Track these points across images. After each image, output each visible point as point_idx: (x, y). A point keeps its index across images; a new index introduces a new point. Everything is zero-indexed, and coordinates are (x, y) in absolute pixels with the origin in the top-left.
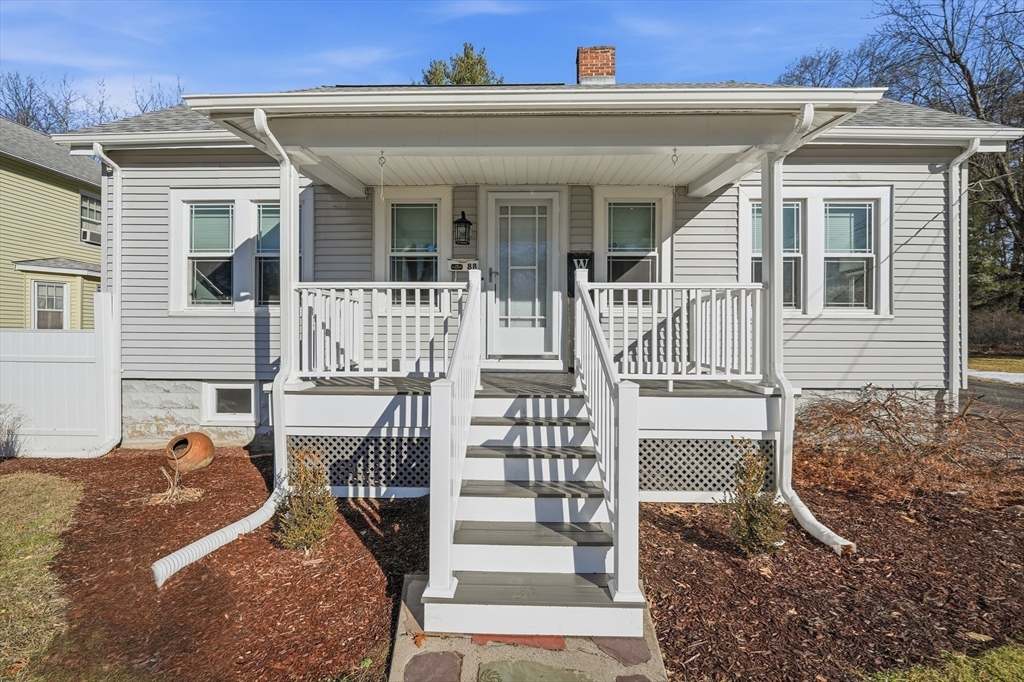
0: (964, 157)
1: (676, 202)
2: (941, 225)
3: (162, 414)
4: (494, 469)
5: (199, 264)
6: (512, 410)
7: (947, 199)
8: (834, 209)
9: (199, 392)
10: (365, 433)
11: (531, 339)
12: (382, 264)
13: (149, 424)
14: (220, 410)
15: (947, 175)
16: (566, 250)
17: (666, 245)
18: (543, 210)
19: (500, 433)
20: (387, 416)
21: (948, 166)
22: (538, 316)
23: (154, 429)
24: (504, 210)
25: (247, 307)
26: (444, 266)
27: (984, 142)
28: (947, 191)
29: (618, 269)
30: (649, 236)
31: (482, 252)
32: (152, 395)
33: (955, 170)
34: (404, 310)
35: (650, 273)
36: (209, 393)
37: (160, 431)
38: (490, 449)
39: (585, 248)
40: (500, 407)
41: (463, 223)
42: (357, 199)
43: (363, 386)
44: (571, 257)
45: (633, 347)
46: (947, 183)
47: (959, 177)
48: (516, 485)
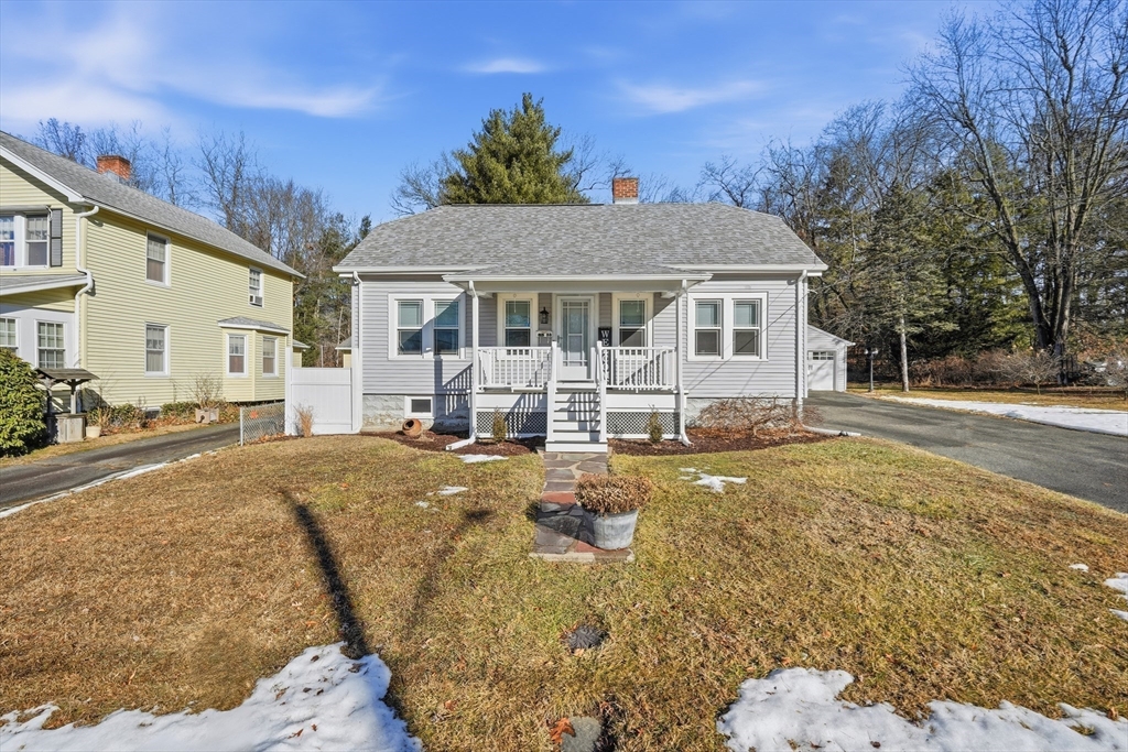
0: (801, 278)
1: (655, 301)
2: (794, 312)
3: (384, 413)
4: (565, 416)
5: (402, 333)
6: (570, 398)
7: (797, 298)
8: (739, 303)
9: (403, 401)
10: (508, 410)
11: (580, 372)
12: (501, 336)
13: (376, 419)
14: (413, 411)
15: (797, 286)
16: (597, 326)
17: (650, 323)
18: (586, 304)
19: (566, 406)
20: (518, 402)
21: (797, 281)
22: (583, 360)
23: (379, 421)
24: (565, 304)
25: (429, 356)
26: (534, 337)
27: (809, 271)
28: (797, 294)
29: (626, 336)
30: (641, 320)
31: (554, 328)
32: (378, 403)
33: (800, 284)
34: (512, 357)
35: (640, 342)
36: (408, 401)
37: (382, 422)
38: (562, 410)
39: (608, 325)
40: (566, 397)
41: (545, 314)
42: (488, 299)
43: (507, 391)
44: (600, 329)
45: (633, 376)
46: (797, 290)
47: (804, 289)
48: (572, 419)
